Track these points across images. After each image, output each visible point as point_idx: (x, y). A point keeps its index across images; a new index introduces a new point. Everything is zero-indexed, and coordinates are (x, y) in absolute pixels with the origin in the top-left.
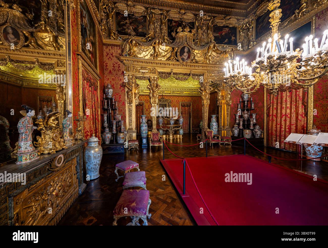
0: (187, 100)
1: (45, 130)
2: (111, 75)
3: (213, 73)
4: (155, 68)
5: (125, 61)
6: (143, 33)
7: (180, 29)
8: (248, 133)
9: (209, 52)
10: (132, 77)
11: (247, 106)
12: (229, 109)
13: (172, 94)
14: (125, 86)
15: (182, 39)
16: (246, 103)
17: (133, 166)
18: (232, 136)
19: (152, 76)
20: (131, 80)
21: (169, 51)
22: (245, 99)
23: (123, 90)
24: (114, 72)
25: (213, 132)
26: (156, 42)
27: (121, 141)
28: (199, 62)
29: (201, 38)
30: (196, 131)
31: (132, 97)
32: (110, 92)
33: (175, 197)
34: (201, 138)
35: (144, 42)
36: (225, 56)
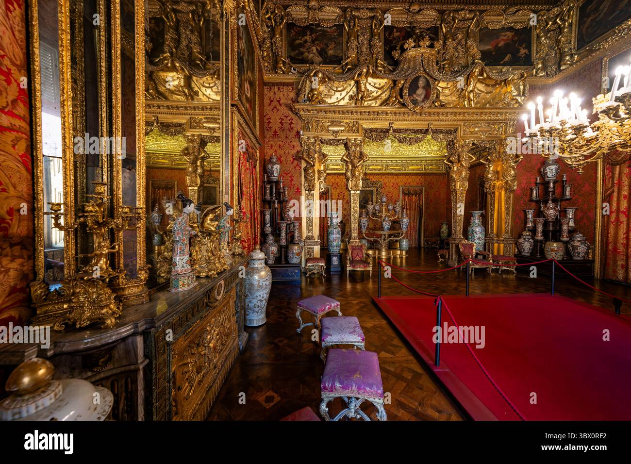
0: (414, 182)
1: (201, 237)
2: (276, 139)
3: (476, 127)
4: (357, 123)
5: (301, 113)
6: (337, 57)
7: (411, 42)
8: (556, 249)
9: (470, 84)
10: (315, 140)
11: (554, 192)
12: (511, 199)
13: (385, 170)
14: (301, 159)
15: (415, 63)
16: (551, 185)
17: (331, 306)
18: (515, 256)
19: (352, 137)
20: (313, 148)
21: (385, 88)
22: (548, 177)
23: (298, 165)
24: (281, 133)
25: (475, 247)
26: (362, 72)
27: (295, 261)
28: (448, 106)
29: (452, 56)
30: (432, 244)
31: (315, 179)
32: (275, 170)
33: (418, 369)
34: (447, 257)
35: (339, 74)
36: (504, 89)
